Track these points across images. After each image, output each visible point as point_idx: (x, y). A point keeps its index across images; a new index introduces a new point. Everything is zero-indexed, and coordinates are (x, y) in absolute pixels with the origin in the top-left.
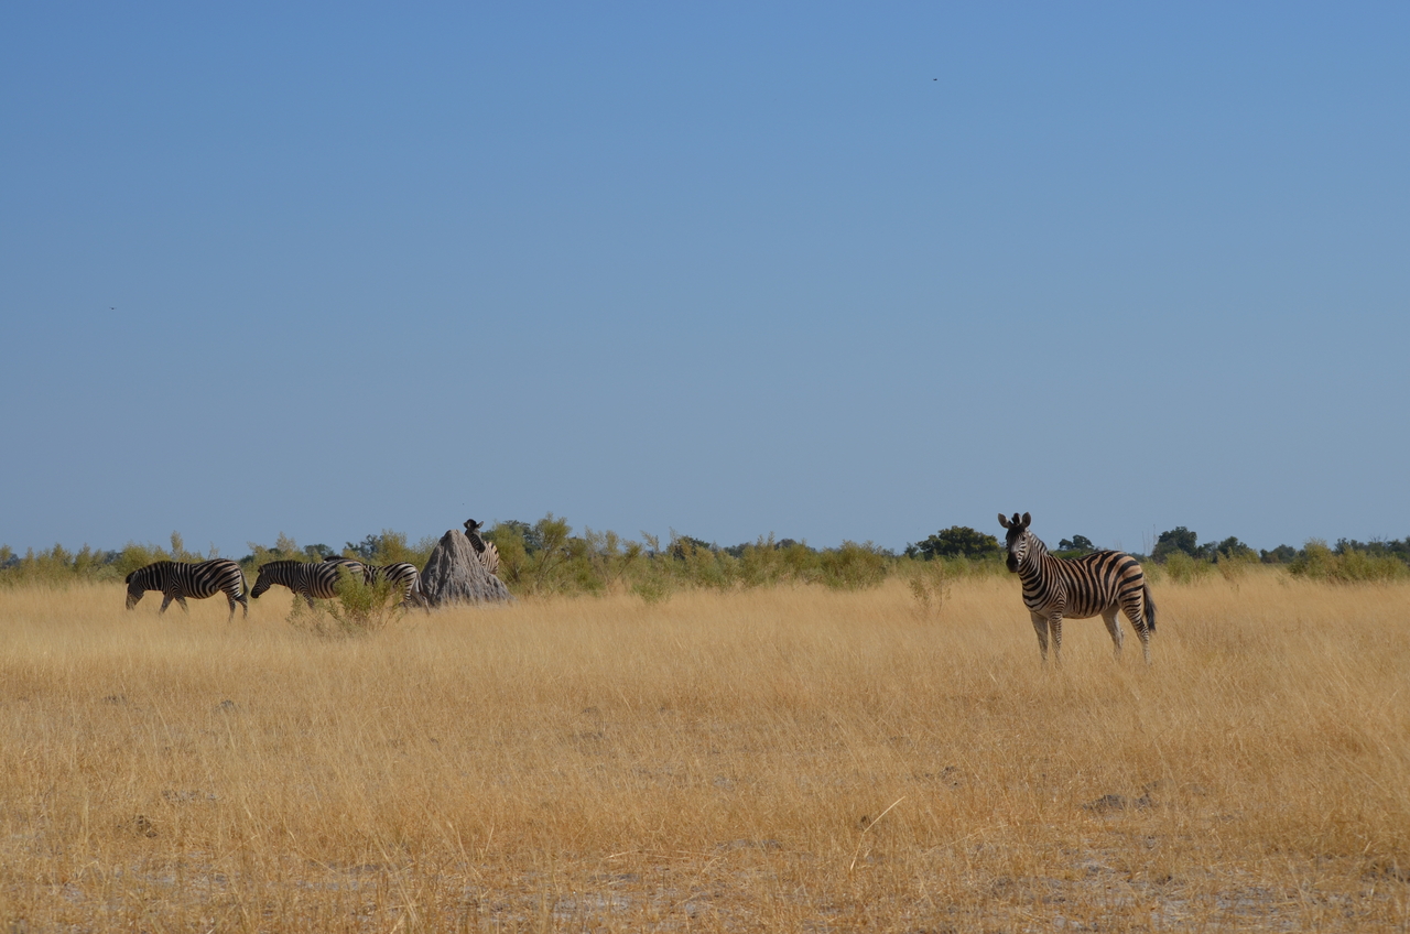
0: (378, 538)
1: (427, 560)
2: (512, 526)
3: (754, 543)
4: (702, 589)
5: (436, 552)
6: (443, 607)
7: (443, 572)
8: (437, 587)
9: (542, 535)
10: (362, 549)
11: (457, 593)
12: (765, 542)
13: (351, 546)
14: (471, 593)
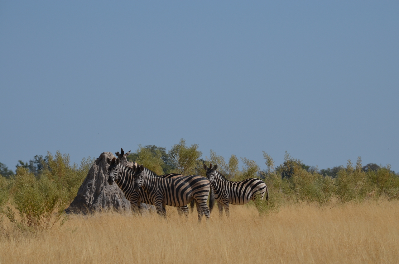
0: (43, 158)
1: (85, 176)
2: (153, 149)
3: (345, 166)
4: (305, 202)
5: (92, 170)
6: (97, 214)
7: (98, 186)
8: (93, 198)
9: (177, 158)
10: (31, 167)
11: (108, 203)
12: (354, 166)
13: (22, 164)
14: (119, 203)
